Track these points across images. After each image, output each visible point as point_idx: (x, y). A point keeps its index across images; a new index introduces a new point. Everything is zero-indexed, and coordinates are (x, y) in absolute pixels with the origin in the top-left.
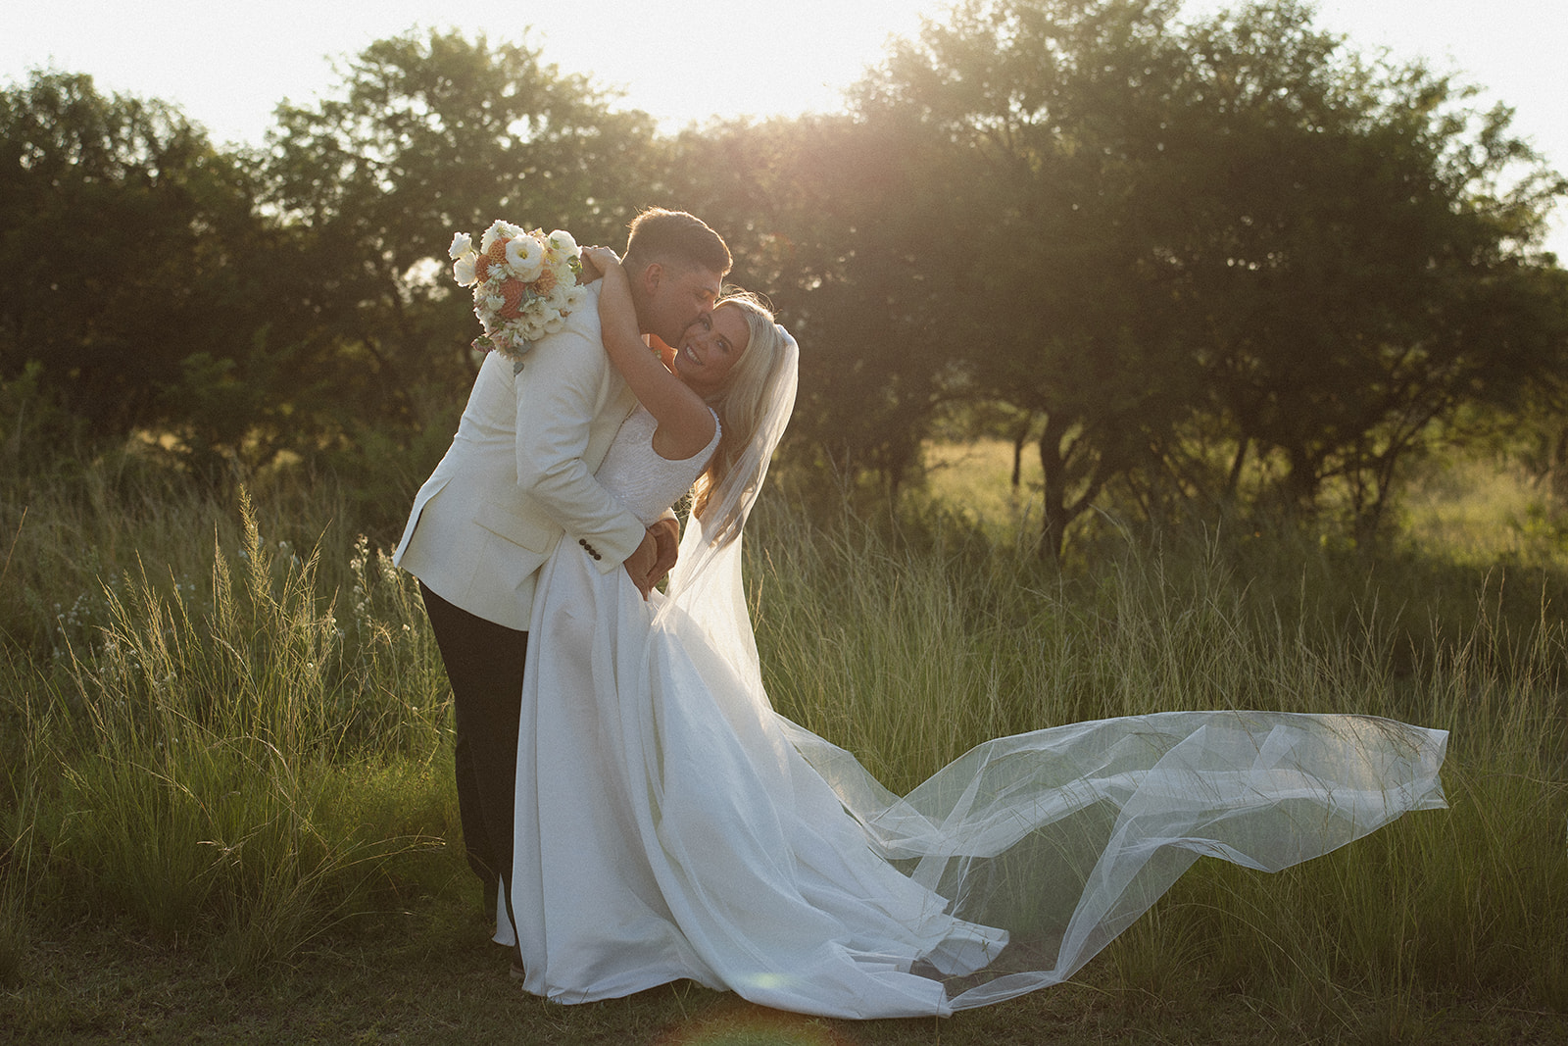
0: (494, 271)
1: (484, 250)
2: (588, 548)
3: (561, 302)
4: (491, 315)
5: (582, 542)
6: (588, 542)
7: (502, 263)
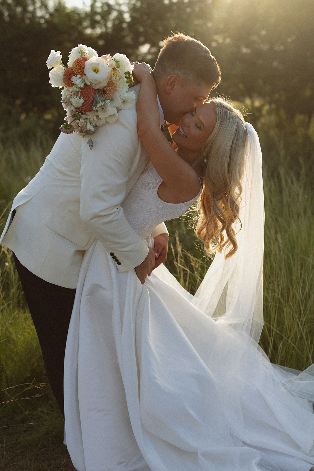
0: (77, 80)
1: (70, 64)
2: (115, 258)
3: (118, 102)
4: (72, 108)
5: (112, 254)
6: (115, 255)
7: (81, 75)
